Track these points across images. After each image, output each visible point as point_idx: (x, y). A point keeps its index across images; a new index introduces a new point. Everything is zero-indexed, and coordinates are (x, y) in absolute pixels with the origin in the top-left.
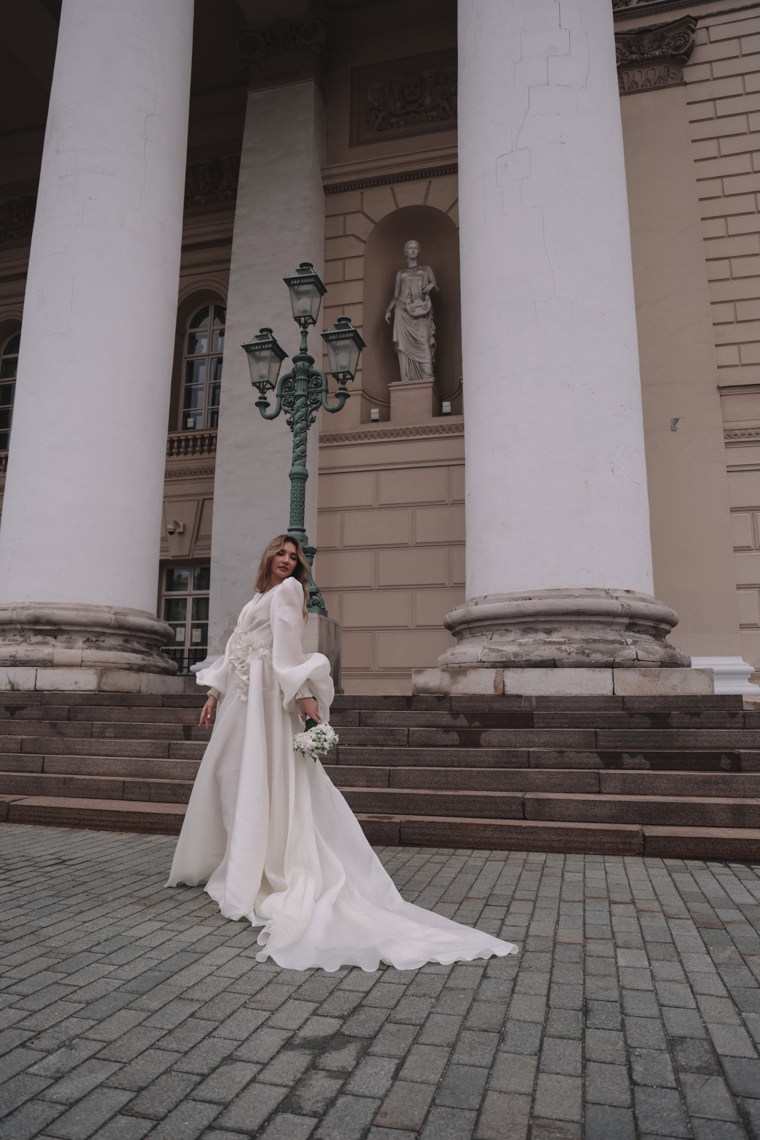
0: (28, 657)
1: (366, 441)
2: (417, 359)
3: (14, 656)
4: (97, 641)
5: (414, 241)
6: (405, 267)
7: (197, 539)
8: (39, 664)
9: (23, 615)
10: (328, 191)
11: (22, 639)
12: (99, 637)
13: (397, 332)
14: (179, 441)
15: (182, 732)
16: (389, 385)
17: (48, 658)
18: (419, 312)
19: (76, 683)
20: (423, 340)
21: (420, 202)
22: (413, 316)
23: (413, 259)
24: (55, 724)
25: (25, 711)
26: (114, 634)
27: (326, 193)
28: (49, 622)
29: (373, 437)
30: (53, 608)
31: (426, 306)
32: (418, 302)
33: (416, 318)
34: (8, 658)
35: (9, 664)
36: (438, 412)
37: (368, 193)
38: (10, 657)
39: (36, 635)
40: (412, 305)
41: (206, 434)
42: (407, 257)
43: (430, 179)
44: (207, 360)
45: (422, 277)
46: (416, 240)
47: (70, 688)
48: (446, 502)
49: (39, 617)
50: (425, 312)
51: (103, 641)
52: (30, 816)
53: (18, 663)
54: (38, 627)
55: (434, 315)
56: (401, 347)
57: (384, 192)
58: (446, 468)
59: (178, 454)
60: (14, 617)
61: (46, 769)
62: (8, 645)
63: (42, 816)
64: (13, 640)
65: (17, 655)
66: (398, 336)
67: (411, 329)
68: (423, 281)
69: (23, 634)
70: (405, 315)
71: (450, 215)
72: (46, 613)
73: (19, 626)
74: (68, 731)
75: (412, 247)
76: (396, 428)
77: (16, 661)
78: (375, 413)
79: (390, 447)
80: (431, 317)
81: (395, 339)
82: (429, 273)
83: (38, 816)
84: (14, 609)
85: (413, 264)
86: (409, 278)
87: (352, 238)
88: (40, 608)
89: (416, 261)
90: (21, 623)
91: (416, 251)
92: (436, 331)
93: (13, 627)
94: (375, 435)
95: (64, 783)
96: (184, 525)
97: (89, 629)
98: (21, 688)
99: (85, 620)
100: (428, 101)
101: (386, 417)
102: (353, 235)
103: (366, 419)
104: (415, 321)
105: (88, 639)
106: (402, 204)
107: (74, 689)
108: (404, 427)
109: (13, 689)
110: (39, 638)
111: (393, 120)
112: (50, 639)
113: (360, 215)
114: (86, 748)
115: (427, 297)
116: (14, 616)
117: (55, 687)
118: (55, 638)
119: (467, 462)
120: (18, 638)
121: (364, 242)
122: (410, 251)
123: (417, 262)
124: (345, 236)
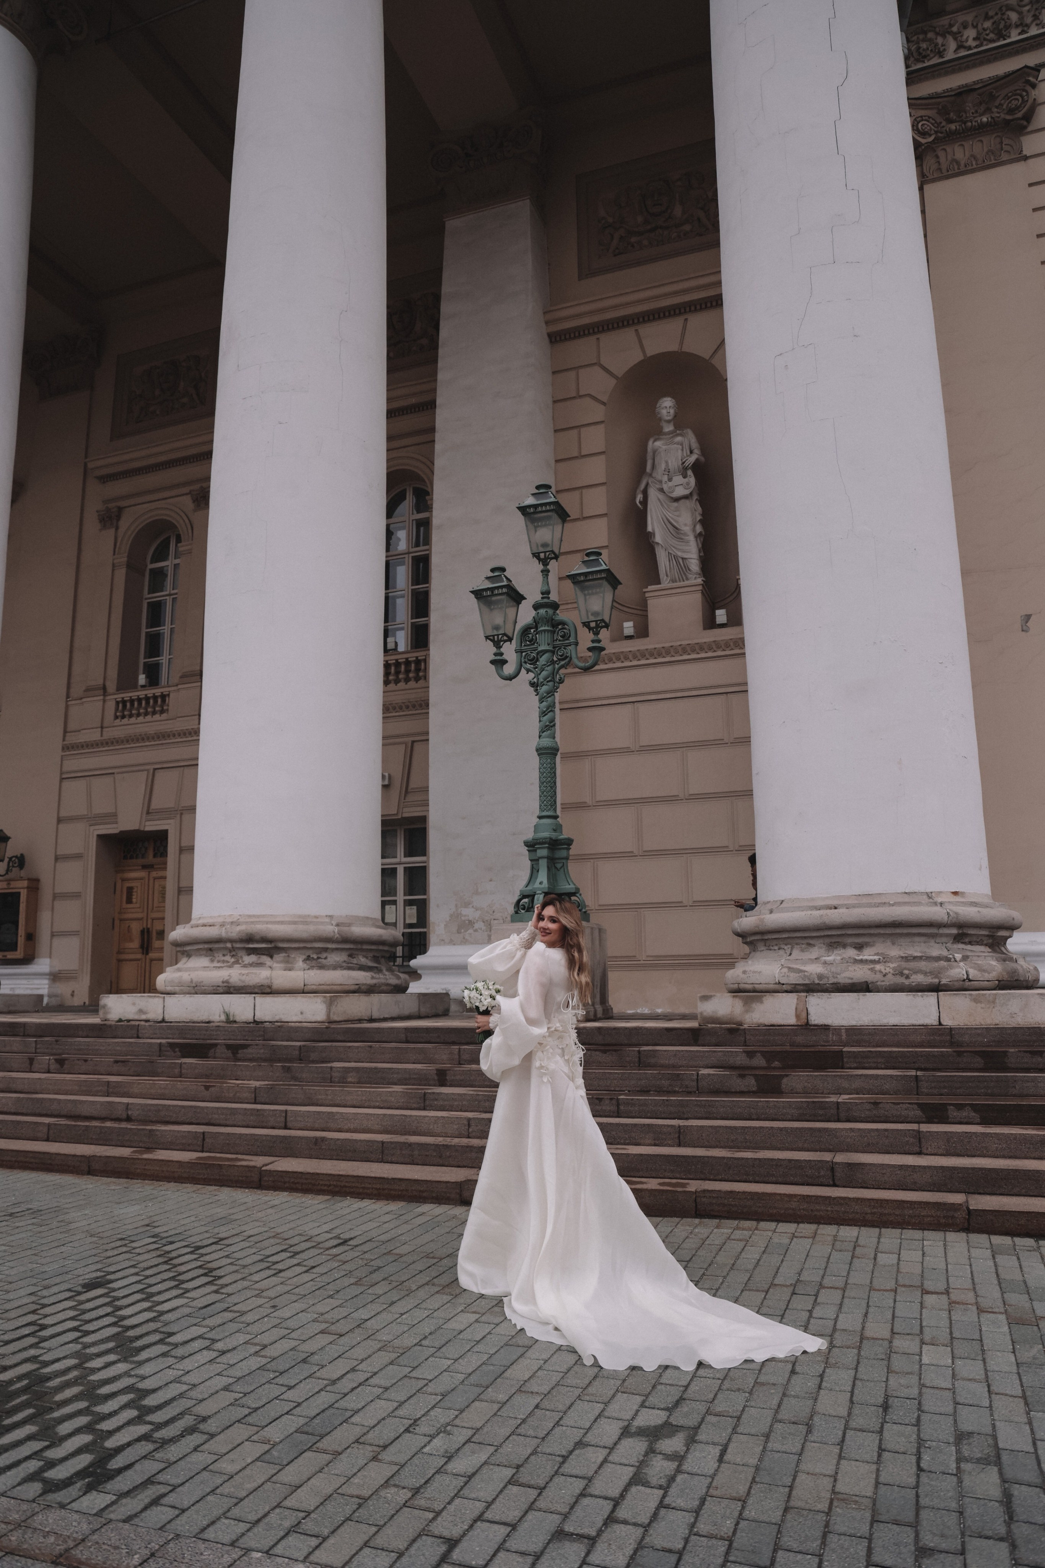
0: (244, 982)
1: (618, 664)
2: (679, 554)
3: (227, 982)
4: (318, 958)
5: (669, 399)
6: (658, 433)
7: (407, 792)
8: (256, 990)
9: (235, 932)
10: (553, 340)
11: (233, 960)
12: (320, 953)
13: (652, 518)
15: (436, 1078)
16: (645, 590)
17: (266, 982)
18: (680, 492)
19: (302, 1013)
20: (687, 529)
21: (673, 347)
22: (672, 498)
23: (668, 422)
24: (289, 1068)
25: (250, 1050)
26: (337, 949)
27: (551, 342)
28: (264, 940)
29: (627, 658)
30: (267, 923)
31: (688, 484)
32: (678, 479)
33: (677, 500)
34: (221, 984)
35: (222, 991)
36: (710, 623)
37: (608, 340)
38: (223, 982)
39: (249, 955)
40: (670, 484)
41: (412, 656)
42: (660, 419)
43: (686, 316)
44: (406, 559)
45: (682, 444)
46: (673, 398)
47: (295, 1019)
48: (726, 741)
49: (251, 934)
50: (687, 492)
51: (326, 958)
52: (285, 1183)
53: (232, 990)
54: (251, 946)
55: (699, 495)
56: (658, 539)
57: (627, 335)
58: (723, 697)
60: (224, 935)
61: (289, 1125)
62: (219, 967)
63: (298, 1183)
64: (224, 961)
65: (231, 980)
66: (654, 524)
67: (669, 515)
68: (682, 450)
69: (234, 953)
70: (661, 496)
71: (715, 362)
72: (260, 928)
73: (229, 945)
74: (304, 1076)
75: (667, 406)
76: (657, 646)
77: (229, 987)
78: (629, 627)
79: (650, 671)
80: (695, 497)
81: (650, 529)
82: (690, 438)
83: (293, 1183)
84: (222, 925)
85: (668, 428)
86: (664, 447)
87: (588, 400)
88: (252, 923)
89: (672, 423)
90: (232, 941)
91: (672, 411)
92: (703, 515)
93: (222, 945)
94: (630, 657)
95: (316, 1144)
96: (390, 776)
97: (309, 945)
98: (238, 1019)
99: (305, 935)
100: (678, 211)
101: (642, 631)
102: (589, 395)
103: (618, 636)
104: (675, 504)
105: (309, 956)
106: (650, 353)
107: (300, 1020)
108: (667, 645)
109: (229, 1021)
110: (253, 958)
111: (633, 240)
112: (265, 959)
113: (597, 369)
114: (330, 1097)
115: (690, 472)
116: (223, 933)
117: (277, 1018)
118: (271, 957)
119: (751, 688)
120: (228, 958)
121: (604, 404)
122: (664, 412)
123: (674, 425)
124: (581, 397)
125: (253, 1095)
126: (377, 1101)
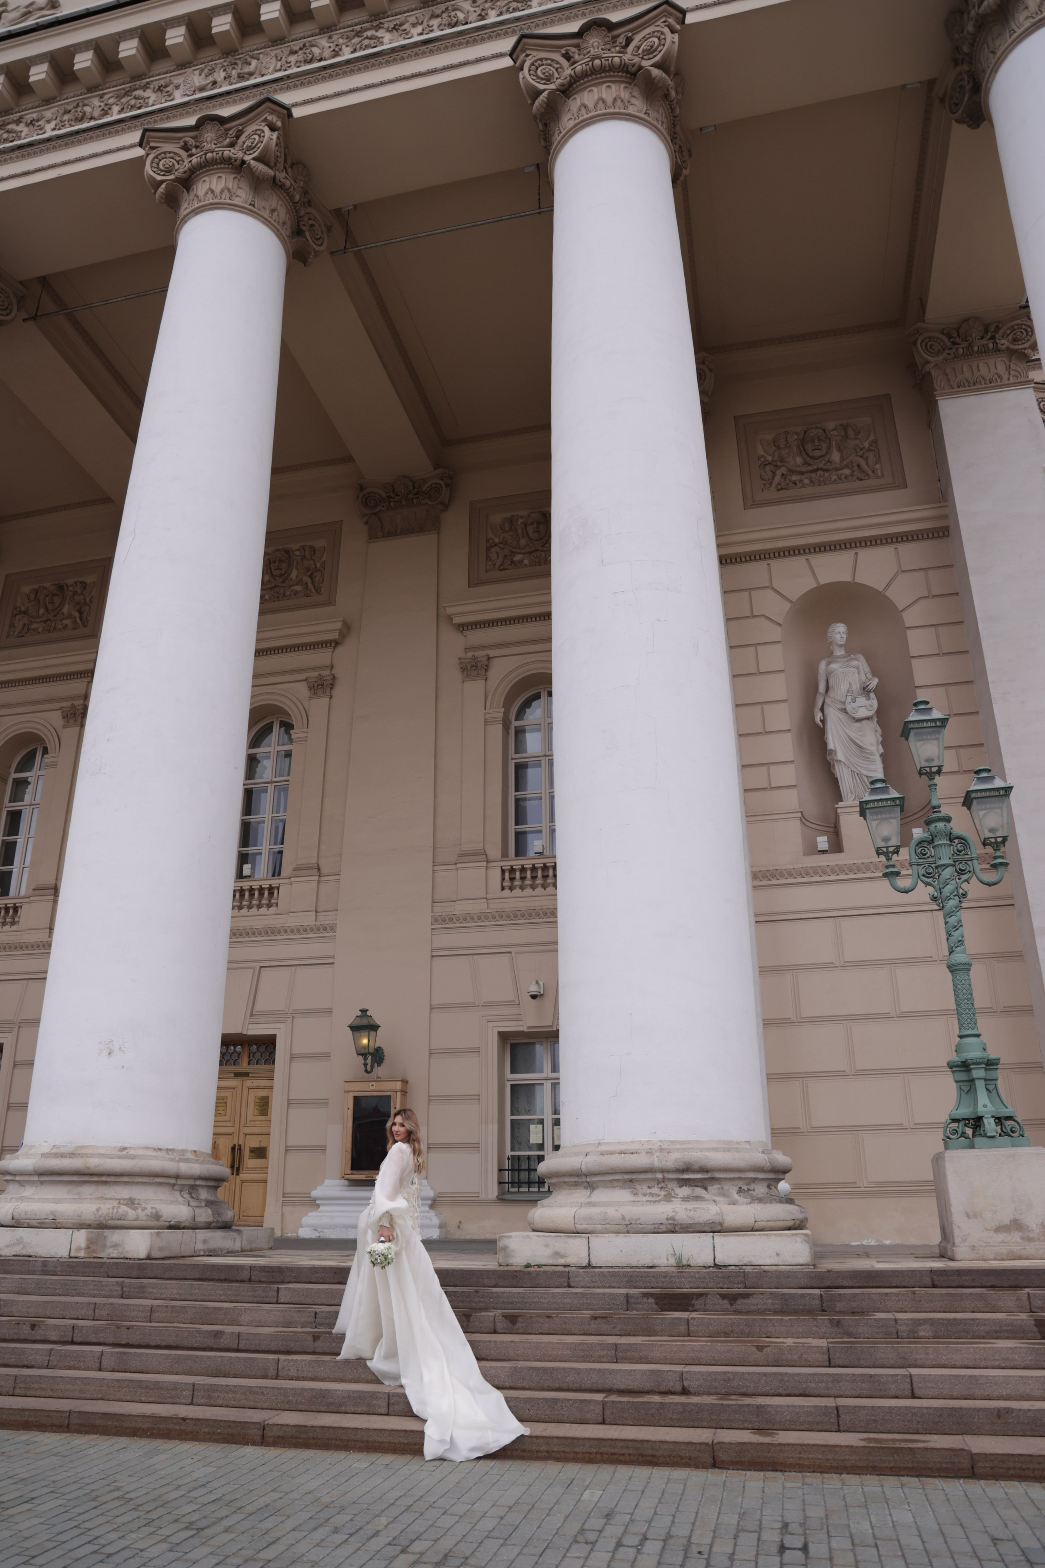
0: (692, 1218)
1: (816, 878)
2: (864, 772)
3: (672, 1219)
4: (749, 1190)
5: (842, 625)
6: (830, 655)
8: (706, 1228)
9: (671, 1160)
10: (724, 562)
11: (663, 1193)
12: (749, 1184)
13: (833, 736)
14: (512, 870)
16: (836, 806)
17: (717, 1219)
18: (863, 713)
19: (778, 1255)
20: (873, 749)
21: (846, 577)
22: (854, 718)
23: (841, 646)
25: (752, 1301)
26: (763, 1179)
27: (721, 563)
28: (703, 1170)
29: (824, 873)
30: (701, 1150)
31: (871, 706)
32: (862, 700)
33: (859, 720)
34: (664, 1221)
35: (664, 1229)
37: (777, 565)
38: (667, 1219)
39: (681, 1187)
40: (854, 705)
42: (831, 643)
43: (855, 550)
45: (858, 668)
46: (844, 623)
47: (769, 1261)
48: (935, 958)
49: (690, 1163)
50: (870, 714)
51: (754, 1190)
53: (677, 1228)
54: (686, 1176)
55: (877, 717)
56: (840, 756)
57: (798, 563)
58: (929, 913)
59: (511, 889)
60: (657, 1164)
62: (655, 1202)
64: (651, 1194)
65: (678, 1217)
66: (833, 741)
67: (852, 735)
68: (859, 673)
69: (663, 1185)
70: (842, 716)
71: (888, 593)
72: (697, 1156)
73: (659, 1176)
74: (861, 1330)
75: (839, 631)
76: (855, 862)
77: (675, 1225)
78: (823, 842)
79: (859, 886)
80: (875, 719)
81: (831, 746)
84: (649, 1152)
85: (839, 652)
86: (841, 670)
87: (763, 621)
88: (685, 1150)
89: (843, 648)
90: (663, 1171)
91: (845, 636)
92: (882, 736)
93: (650, 1176)
94: (829, 871)
96: (544, 985)
97: (743, 1175)
98: (692, 1263)
99: (742, 1164)
100: (836, 456)
101: (837, 846)
102: (764, 616)
103: (812, 850)
104: (858, 724)
105: (740, 1188)
106: (823, 581)
107: (776, 1263)
108: (866, 861)
109: (680, 1266)
110: (685, 1191)
111: (794, 478)
112: (699, 1191)
113: (770, 591)
115: (872, 695)
116: (655, 1161)
117: (745, 1261)
118: (706, 1189)
120: (655, 1190)
121: (780, 625)
122: (838, 636)
123: (845, 650)
124: (754, 616)
125: (826, 1357)
126: (995, 1360)
